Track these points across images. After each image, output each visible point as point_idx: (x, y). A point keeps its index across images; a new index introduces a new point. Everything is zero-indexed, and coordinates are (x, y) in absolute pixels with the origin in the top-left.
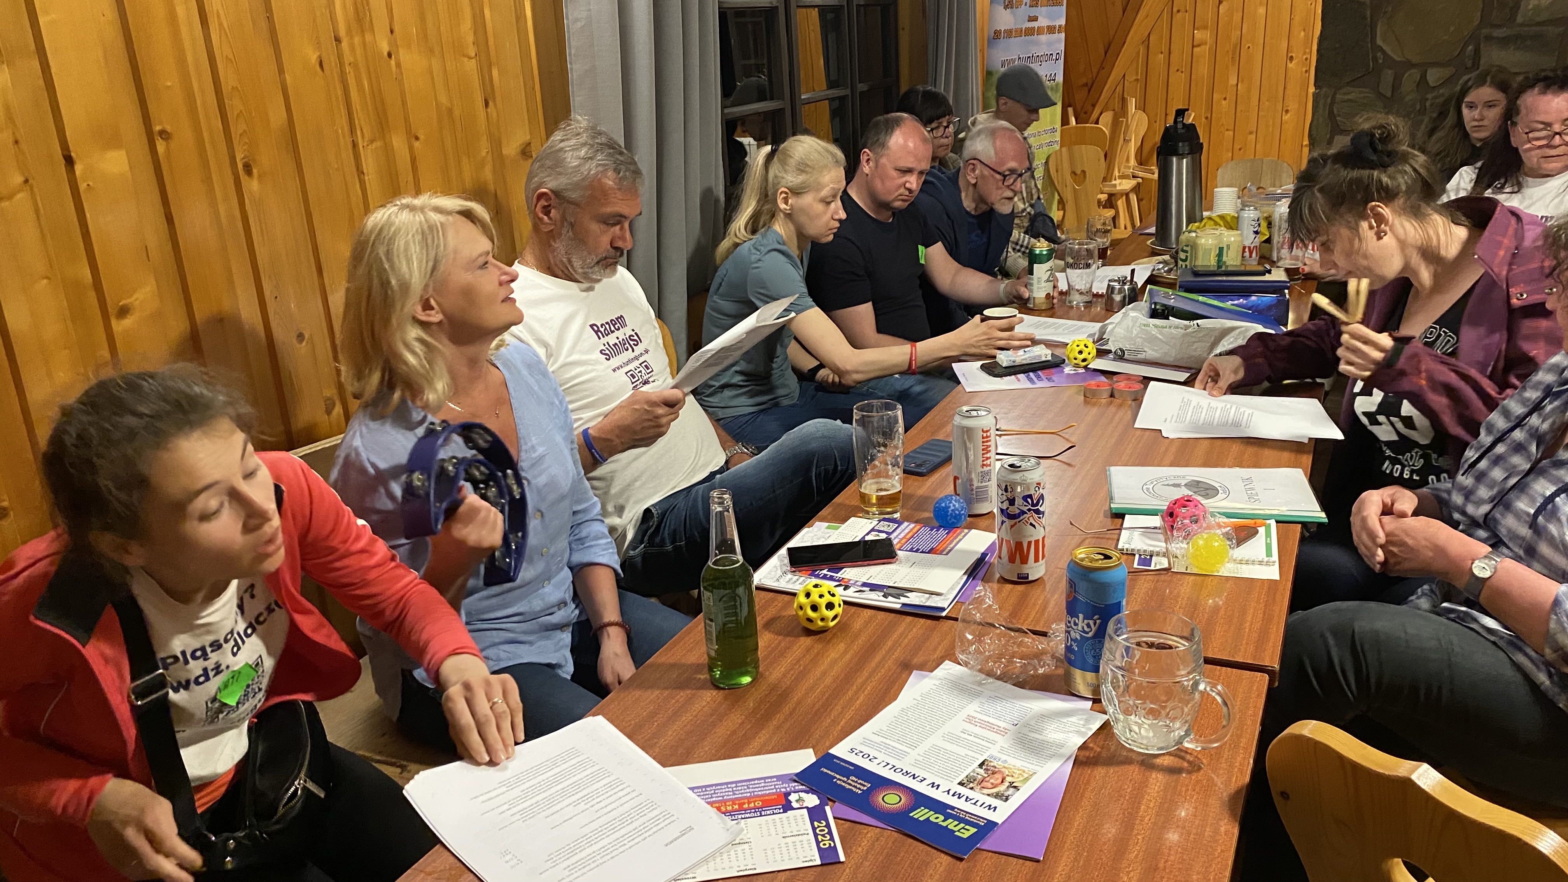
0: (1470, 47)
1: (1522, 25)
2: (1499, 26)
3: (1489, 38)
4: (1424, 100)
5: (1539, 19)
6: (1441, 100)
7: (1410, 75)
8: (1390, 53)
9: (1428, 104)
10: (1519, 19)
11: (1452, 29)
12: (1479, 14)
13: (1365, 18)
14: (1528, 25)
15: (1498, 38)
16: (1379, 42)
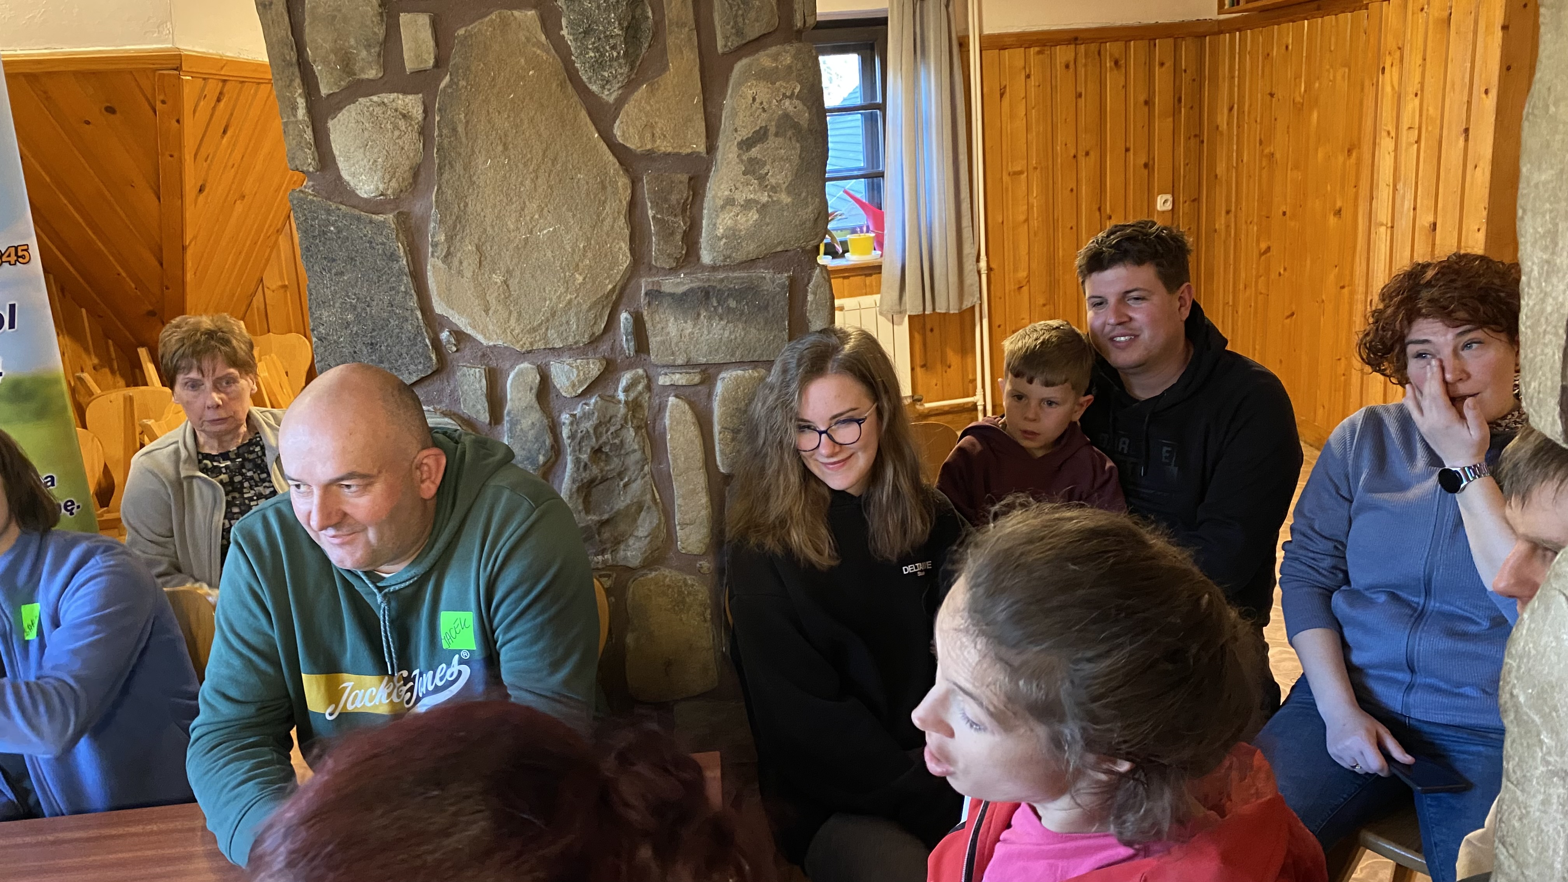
0: (624, 316)
1: (714, 268)
2: (673, 271)
3: (655, 295)
4: (554, 428)
5: (739, 256)
6: (588, 425)
7: (517, 375)
8: (469, 331)
9: (565, 432)
10: (706, 257)
11: (580, 279)
12: (625, 246)
13: (393, 257)
14: (725, 268)
15: (672, 295)
16: (439, 307)
